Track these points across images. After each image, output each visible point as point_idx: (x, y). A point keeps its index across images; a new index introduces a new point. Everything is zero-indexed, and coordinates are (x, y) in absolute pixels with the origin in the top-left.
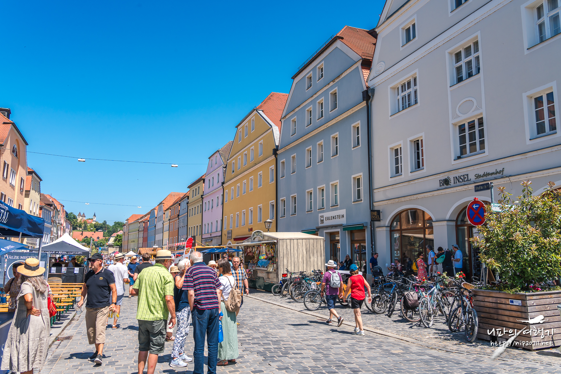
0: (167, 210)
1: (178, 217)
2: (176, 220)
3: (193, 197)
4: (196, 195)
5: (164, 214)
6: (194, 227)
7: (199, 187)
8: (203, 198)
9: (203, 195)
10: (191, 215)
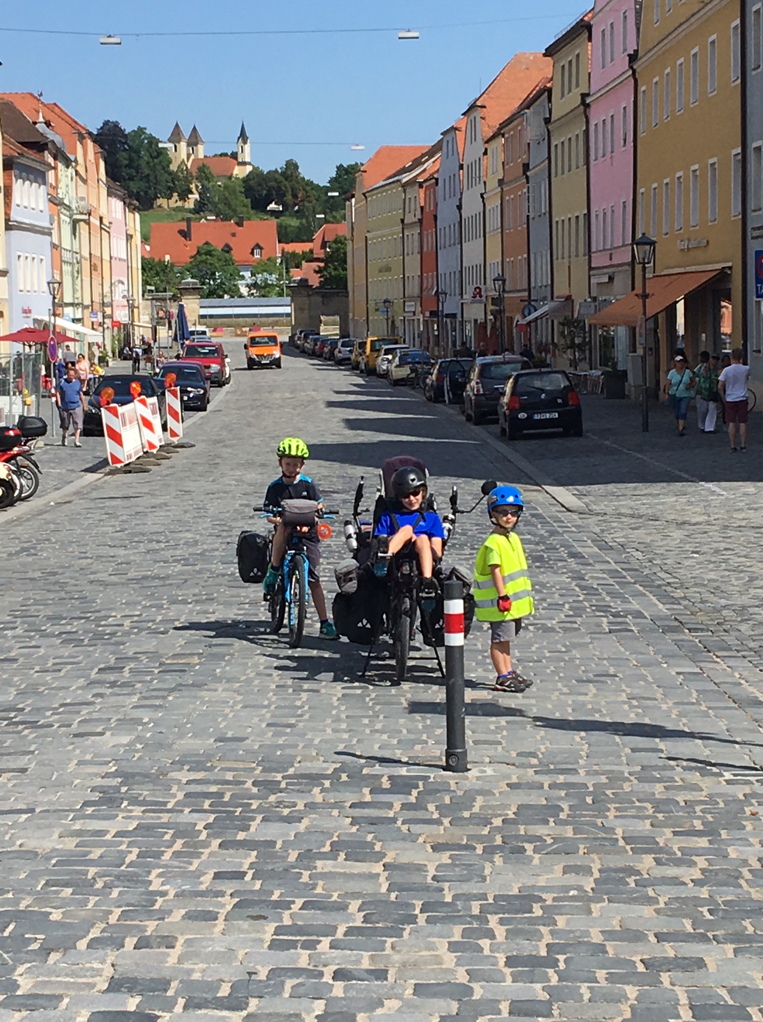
0: (493, 137)
1: (525, 173)
2: (520, 188)
3: (563, 96)
4: (570, 91)
5: (485, 153)
6: (570, 219)
7: (578, 56)
8: (587, 106)
9: (588, 95)
10: (560, 171)
